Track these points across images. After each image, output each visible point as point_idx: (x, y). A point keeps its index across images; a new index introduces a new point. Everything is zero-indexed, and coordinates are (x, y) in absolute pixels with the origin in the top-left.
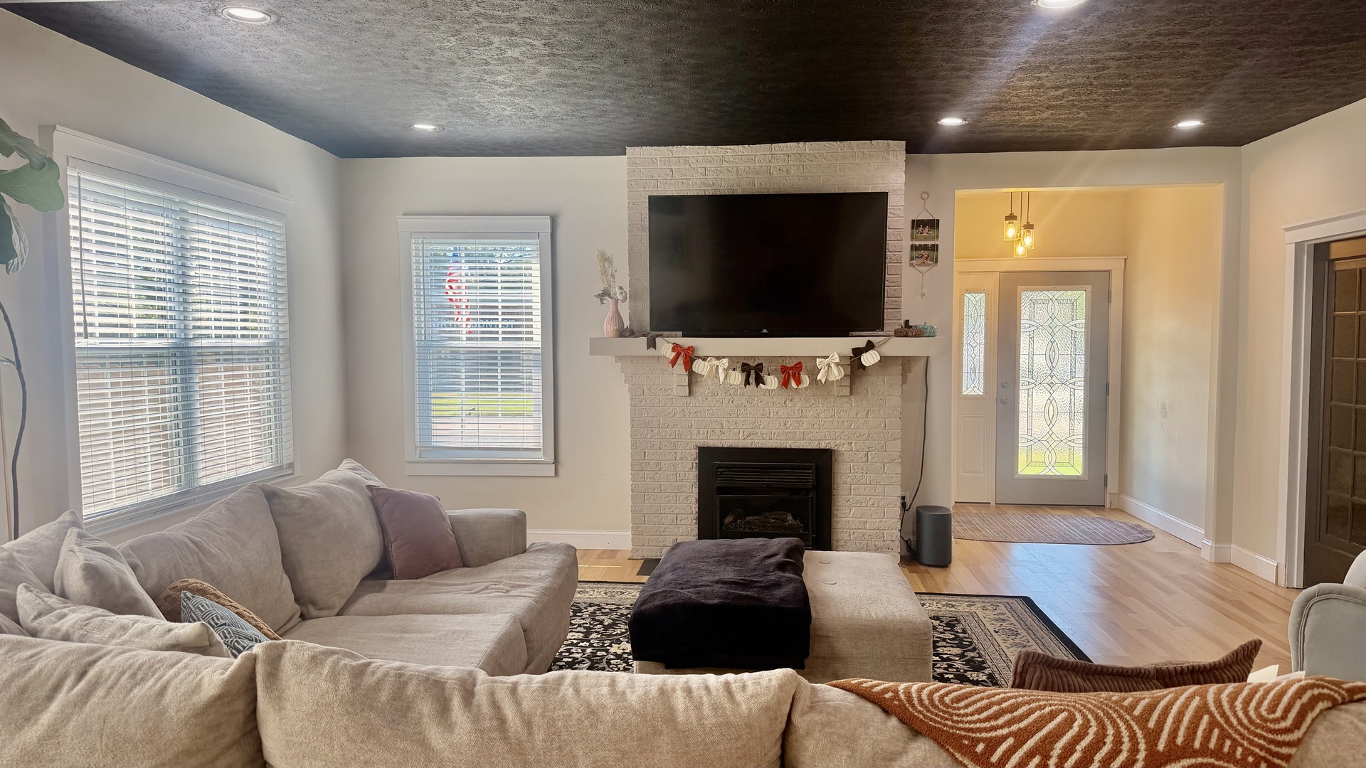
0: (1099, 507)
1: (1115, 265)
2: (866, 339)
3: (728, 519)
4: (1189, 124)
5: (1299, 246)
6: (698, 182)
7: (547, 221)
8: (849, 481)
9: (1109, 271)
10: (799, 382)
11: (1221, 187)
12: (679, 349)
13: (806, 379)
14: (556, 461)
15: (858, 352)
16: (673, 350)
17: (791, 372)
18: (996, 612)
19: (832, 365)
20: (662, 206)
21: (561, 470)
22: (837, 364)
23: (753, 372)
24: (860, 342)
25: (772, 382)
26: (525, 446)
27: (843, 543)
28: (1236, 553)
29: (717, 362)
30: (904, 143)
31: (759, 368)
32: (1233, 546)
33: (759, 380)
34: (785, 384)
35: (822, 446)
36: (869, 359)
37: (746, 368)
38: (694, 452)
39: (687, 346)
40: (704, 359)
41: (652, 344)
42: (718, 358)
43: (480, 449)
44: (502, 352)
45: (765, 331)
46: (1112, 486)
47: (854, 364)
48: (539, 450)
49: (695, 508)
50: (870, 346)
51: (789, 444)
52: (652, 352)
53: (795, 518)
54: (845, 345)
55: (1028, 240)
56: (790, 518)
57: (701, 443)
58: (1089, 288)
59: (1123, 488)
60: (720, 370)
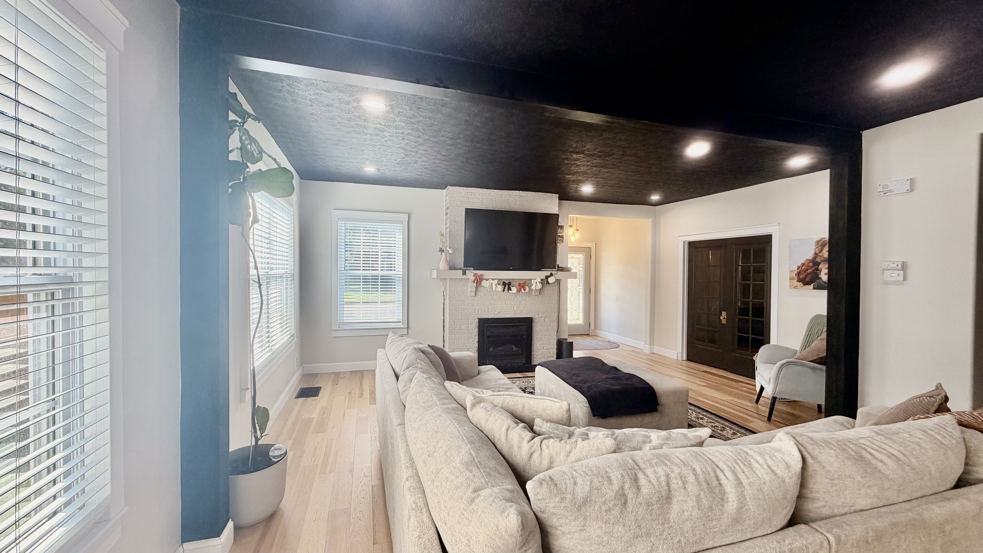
0: (588, 335)
1: (592, 245)
2: (550, 272)
3: (491, 349)
5: (684, 242)
6: (480, 204)
7: (407, 216)
8: (538, 330)
9: (590, 248)
10: (525, 290)
12: (477, 276)
13: (527, 288)
14: (408, 328)
15: (547, 277)
16: (474, 276)
17: (523, 285)
19: (538, 283)
20: (470, 213)
21: (410, 331)
23: (507, 285)
24: (548, 273)
25: (514, 290)
29: (492, 281)
30: (558, 195)
31: (509, 284)
32: (655, 347)
33: (509, 289)
34: (519, 291)
35: (528, 316)
36: (551, 280)
37: (504, 284)
38: (477, 321)
39: (479, 274)
40: (487, 280)
41: (464, 273)
42: (493, 280)
44: (381, 276)
45: (512, 268)
46: (592, 327)
47: (545, 282)
48: (400, 322)
49: (476, 345)
50: (551, 275)
51: (515, 316)
52: (464, 277)
53: (516, 347)
54: (542, 274)
55: (577, 235)
56: (514, 347)
57: (480, 317)
59: (596, 328)
60: (494, 285)
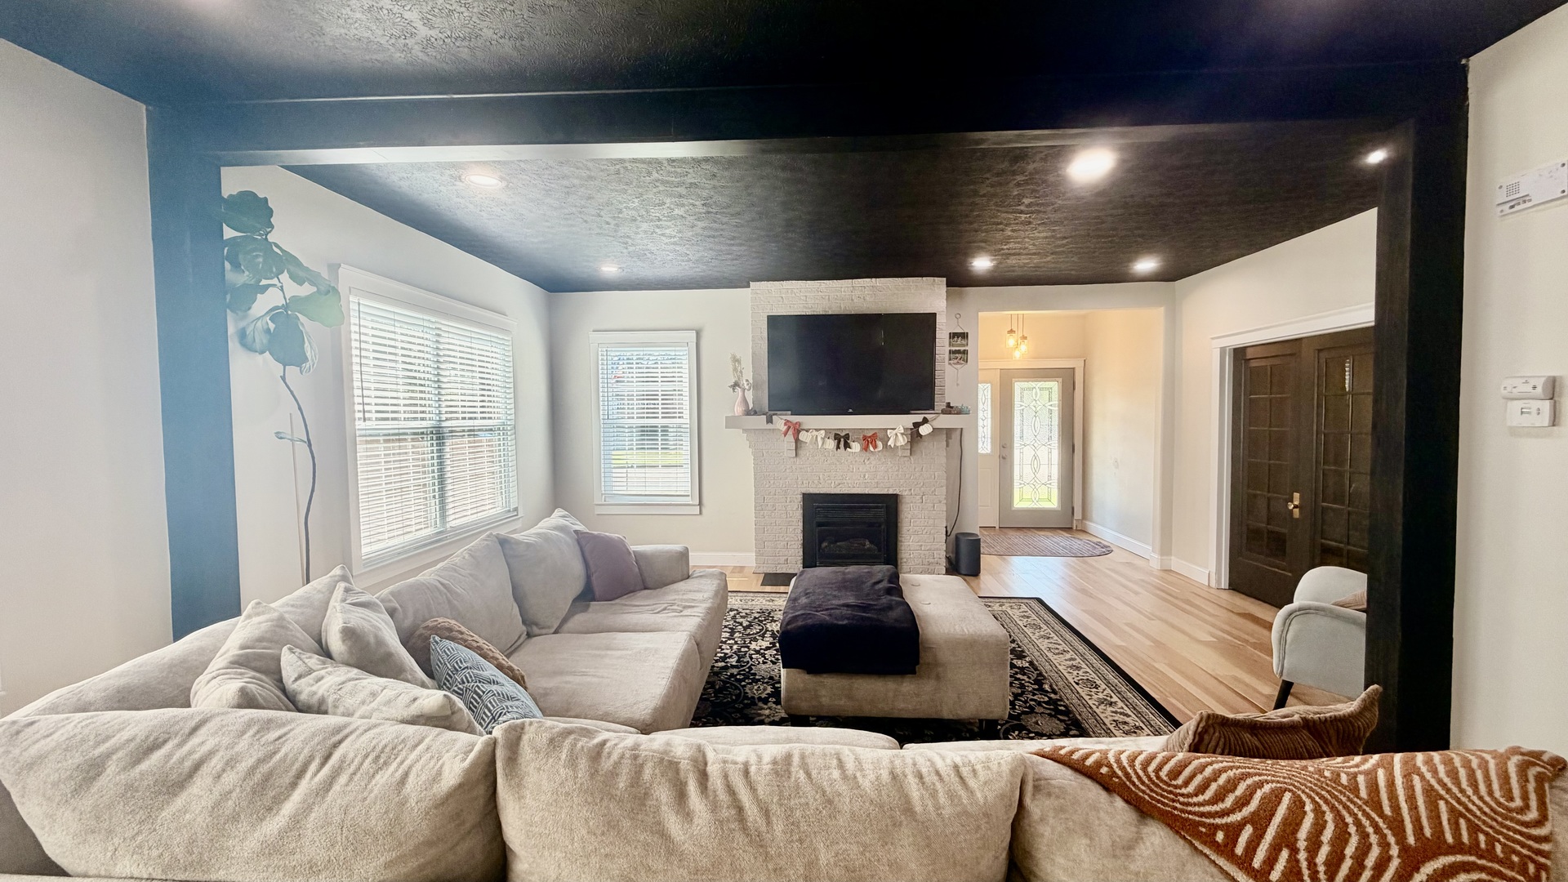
0: (1069, 529)
1: (1078, 365)
2: (923, 416)
3: (824, 544)
4: (1146, 265)
5: (1223, 350)
6: (801, 306)
7: (694, 334)
8: (909, 516)
9: (1074, 369)
10: (875, 447)
11: (1162, 309)
12: (790, 424)
13: (880, 444)
14: (700, 504)
15: (917, 425)
16: (785, 424)
17: (870, 440)
18: (1020, 611)
19: (899, 435)
20: (773, 321)
21: (704, 510)
22: (902, 434)
23: (843, 440)
24: (918, 418)
25: (856, 447)
26: (678, 493)
27: (905, 560)
28: (1176, 564)
29: (816, 433)
30: (945, 279)
31: (847, 437)
32: (1173, 558)
33: (847, 446)
34: (866, 449)
35: (891, 492)
36: (925, 430)
37: (837, 437)
38: (800, 497)
39: (795, 422)
40: (807, 431)
41: (770, 421)
42: (817, 430)
43: (646, 495)
44: (662, 427)
45: (851, 411)
46: (1078, 515)
47: (914, 435)
48: (688, 496)
49: (800, 537)
50: (925, 421)
51: (867, 491)
52: (770, 426)
53: (871, 542)
54: (908, 420)
55: (1024, 348)
56: (867, 543)
57: (805, 490)
58: (1060, 380)
59: (1085, 516)
60: (819, 439)
